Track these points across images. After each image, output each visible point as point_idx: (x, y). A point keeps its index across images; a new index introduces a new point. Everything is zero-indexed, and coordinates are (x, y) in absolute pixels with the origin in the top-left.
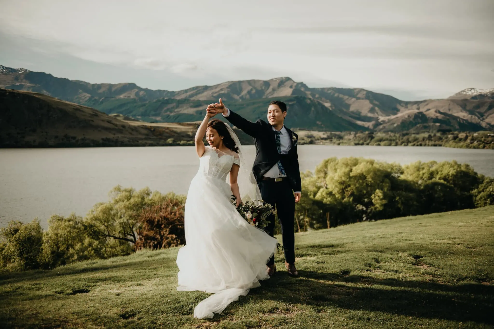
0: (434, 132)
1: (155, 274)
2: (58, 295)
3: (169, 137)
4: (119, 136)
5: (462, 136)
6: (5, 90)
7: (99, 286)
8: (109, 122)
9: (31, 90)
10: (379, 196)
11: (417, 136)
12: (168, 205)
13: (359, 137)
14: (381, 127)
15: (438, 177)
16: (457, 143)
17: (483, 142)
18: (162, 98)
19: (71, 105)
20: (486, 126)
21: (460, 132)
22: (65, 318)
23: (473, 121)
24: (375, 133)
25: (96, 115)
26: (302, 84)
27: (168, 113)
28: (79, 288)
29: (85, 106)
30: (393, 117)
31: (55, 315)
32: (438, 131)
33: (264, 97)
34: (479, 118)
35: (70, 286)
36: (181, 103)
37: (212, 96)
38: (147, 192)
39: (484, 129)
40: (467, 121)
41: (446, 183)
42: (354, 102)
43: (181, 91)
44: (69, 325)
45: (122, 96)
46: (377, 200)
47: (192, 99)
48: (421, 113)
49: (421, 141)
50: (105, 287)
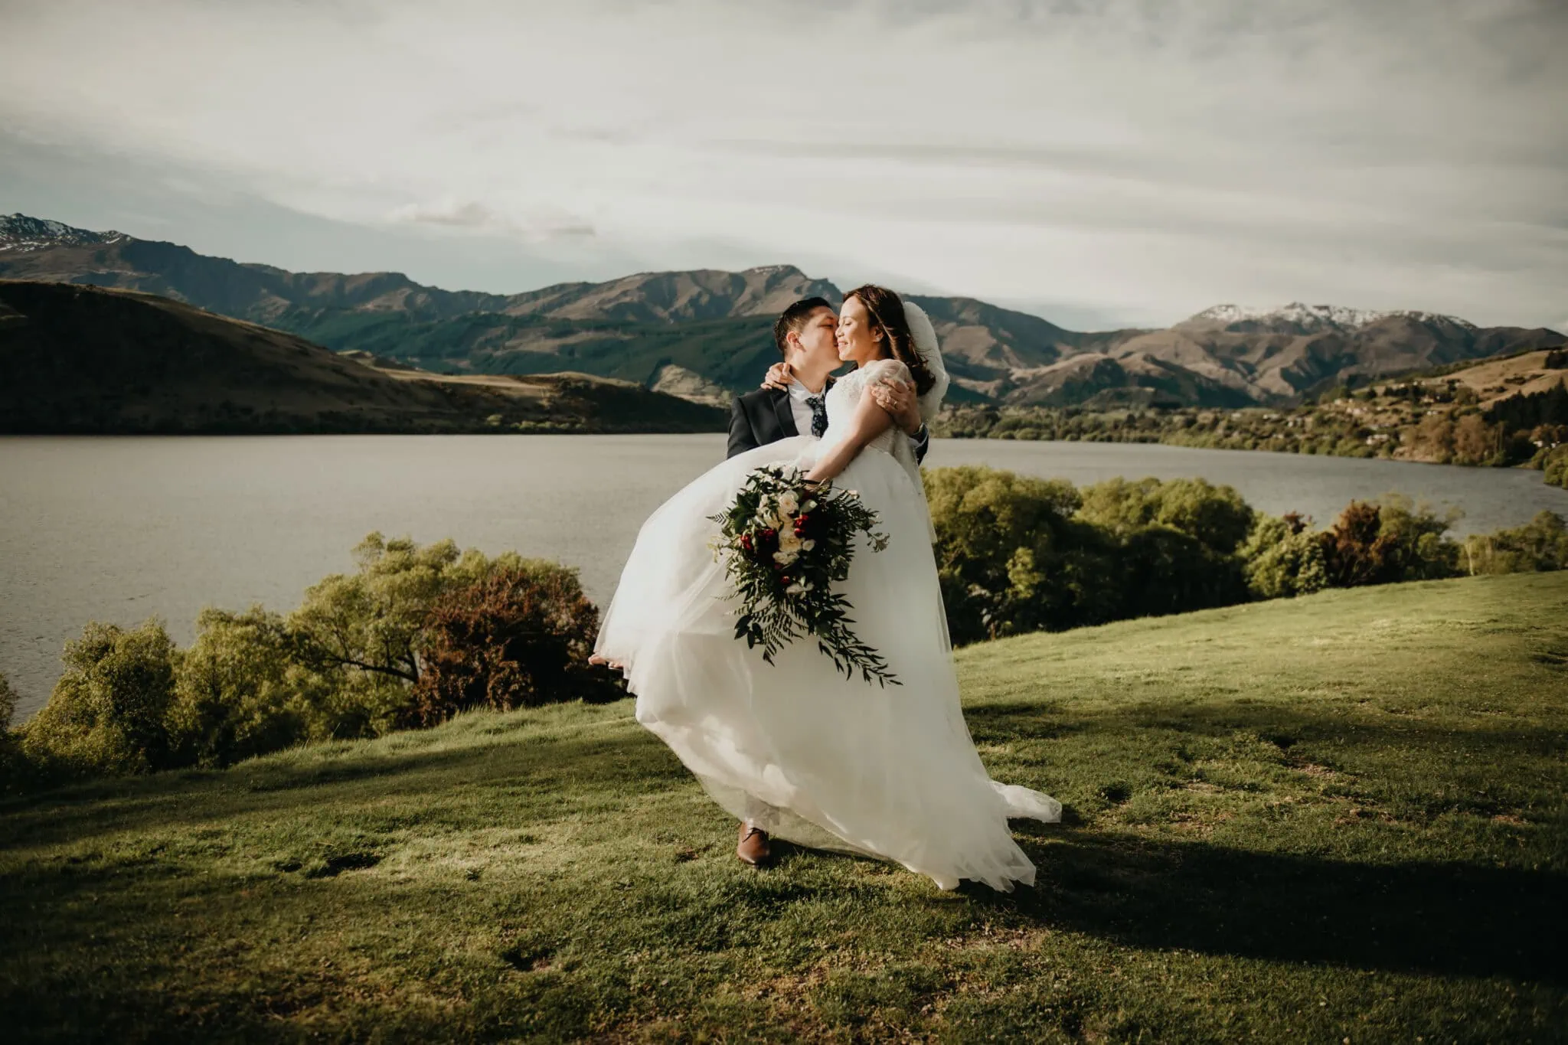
0: (1142, 407)
1: (560, 802)
2: (287, 875)
3: (492, 413)
4: (365, 406)
5: (1205, 418)
6: (72, 288)
7: (405, 842)
8: (338, 371)
9: (137, 287)
10: (1024, 565)
11: (1103, 417)
12: (501, 585)
13: (963, 417)
14: (1016, 393)
15: (1162, 516)
16: (1193, 434)
17: (1253, 434)
18: (472, 312)
19: (241, 327)
20: (1259, 397)
21: (1200, 409)
22: (330, 966)
23: (1231, 384)
24: (1001, 408)
25: (304, 353)
26: (824, 282)
27: (489, 350)
28: (344, 851)
29: (275, 330)
30: (1044, 370)
31: (298, 955)
32: (1150, 407)
33: (731, 314)
34: (1244, 376)
35: (317, 845)
36: (520, 325)
37: (601, 309)
38: (447, 551)
39: (1256, 404)
40: (1215, 381)
41: (1179, 531)
42: (952, 331)
43: (522, 295)
44: (348, 995)
45: (370, 306)
46: (1018, 573)
47: (550, 315)
48: (1110, 361)
49: (1110, 430)
50: (424, 848)
